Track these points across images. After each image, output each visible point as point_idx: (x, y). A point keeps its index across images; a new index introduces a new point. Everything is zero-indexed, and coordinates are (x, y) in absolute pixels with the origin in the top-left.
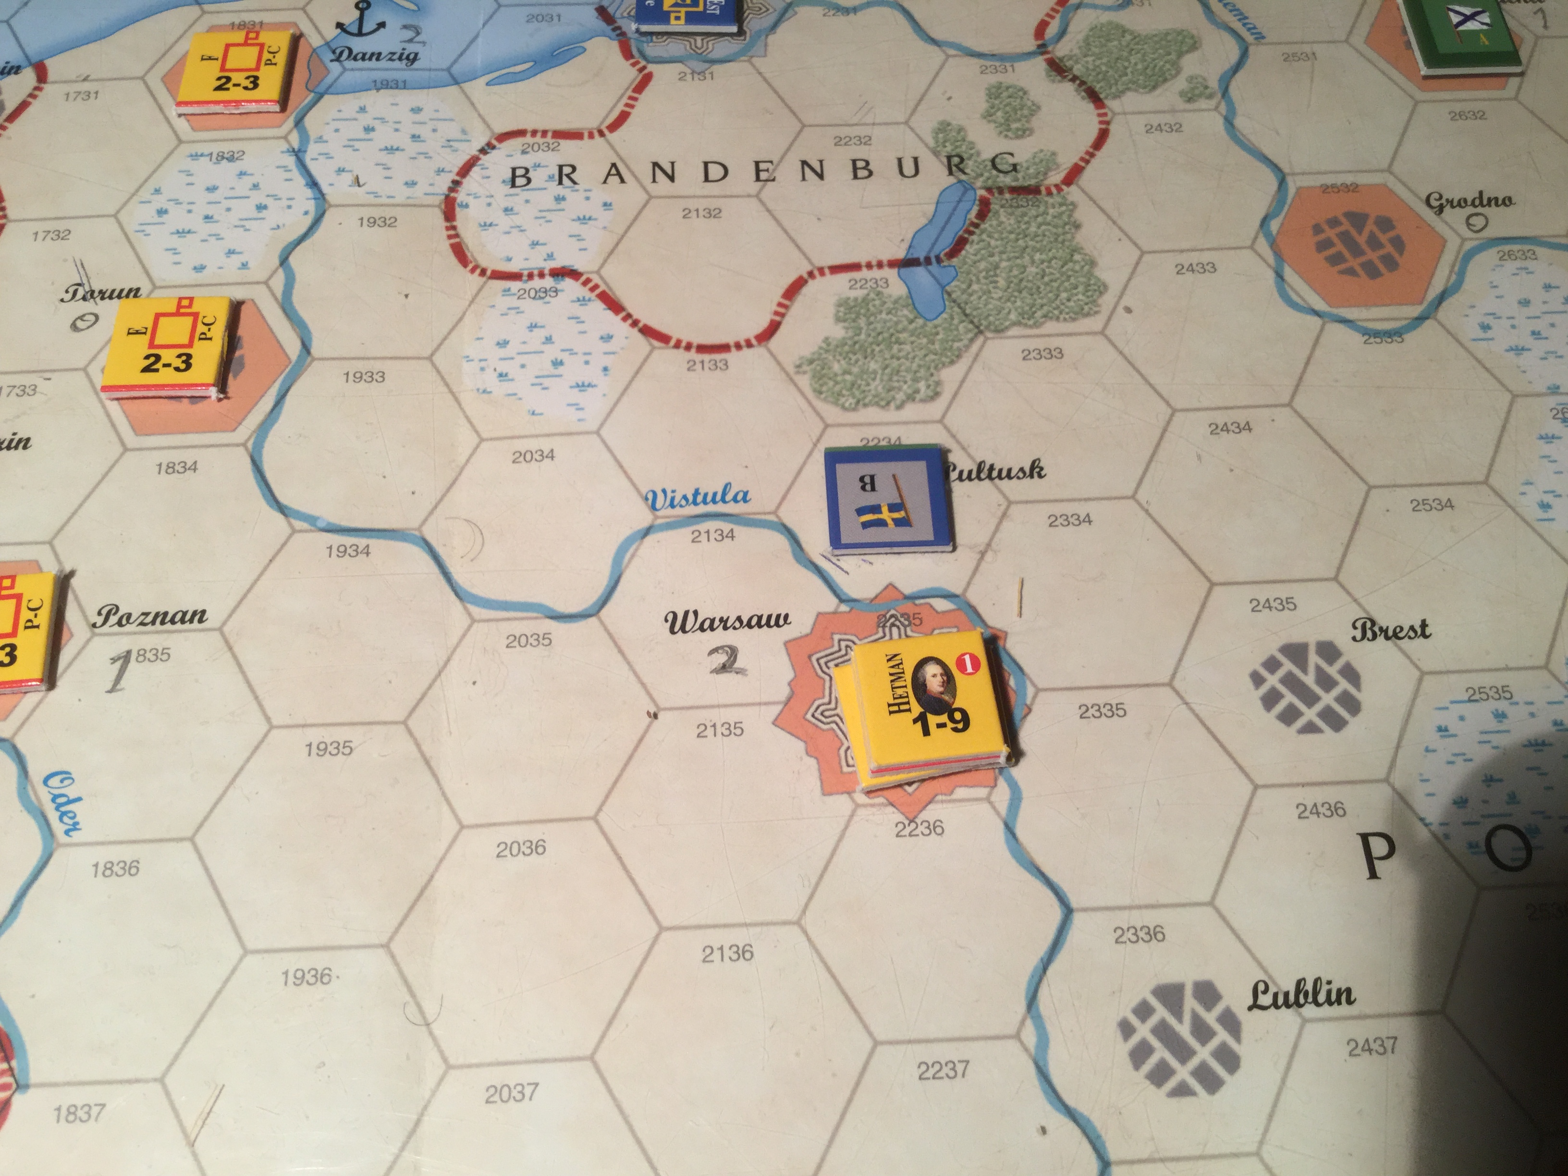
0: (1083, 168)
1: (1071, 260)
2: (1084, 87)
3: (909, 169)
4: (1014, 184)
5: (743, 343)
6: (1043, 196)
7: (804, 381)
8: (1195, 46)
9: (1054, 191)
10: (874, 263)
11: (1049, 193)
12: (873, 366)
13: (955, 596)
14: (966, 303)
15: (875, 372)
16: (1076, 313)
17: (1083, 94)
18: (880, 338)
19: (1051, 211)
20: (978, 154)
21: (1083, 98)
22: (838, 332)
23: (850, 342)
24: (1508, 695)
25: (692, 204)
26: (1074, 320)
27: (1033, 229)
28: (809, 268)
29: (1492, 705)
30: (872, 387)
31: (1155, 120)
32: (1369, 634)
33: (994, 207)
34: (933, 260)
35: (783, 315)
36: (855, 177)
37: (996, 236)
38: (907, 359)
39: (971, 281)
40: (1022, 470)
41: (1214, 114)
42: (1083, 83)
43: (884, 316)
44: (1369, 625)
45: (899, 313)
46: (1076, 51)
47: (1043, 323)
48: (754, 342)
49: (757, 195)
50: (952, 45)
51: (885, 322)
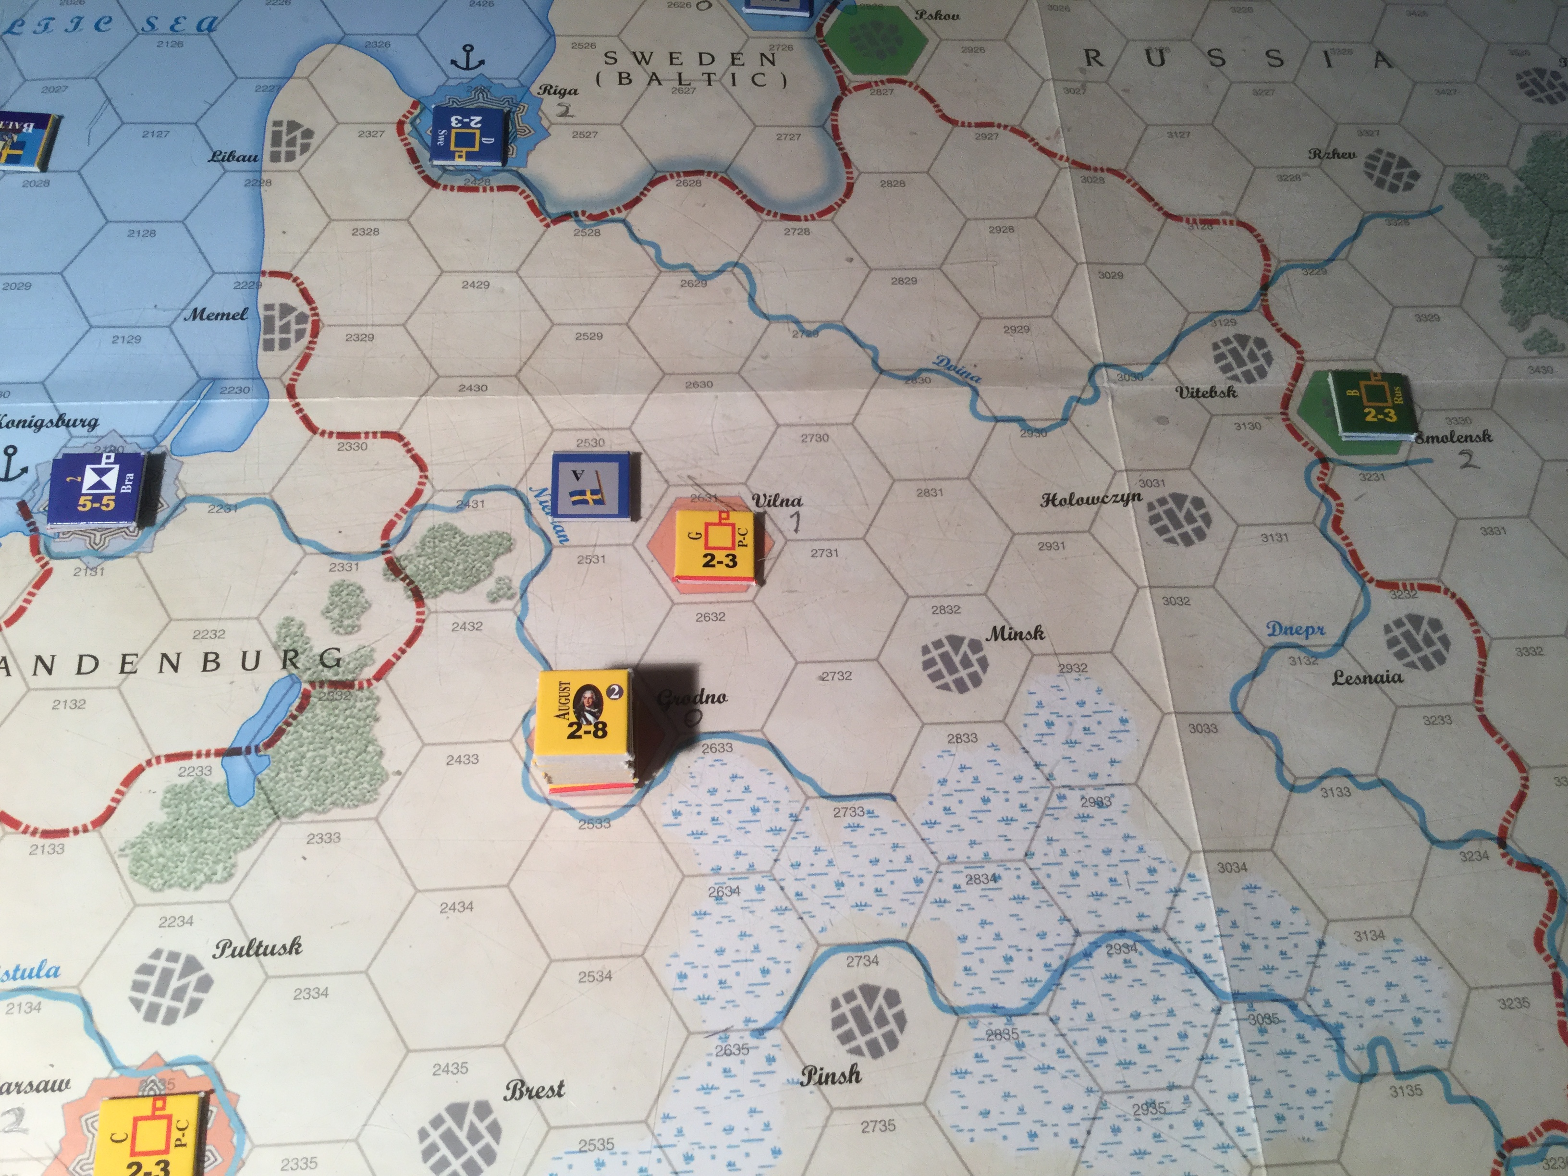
0: (394, 664)
1: (365, 751)
2: (412, 586)
3: (250, 663)
4: (335, 678)
5: (80, 829)
6: (355, 692)
7: (125, 864)
8: (509, 550)
9: (365, 685)
10: (204, 752)
11: (361, 688)
12: (184, 849)
13: (206, 1063)
14: (272, 790)
15: (184, 856)
16: (359, 801)
17: (410, 593)
18: (195, 823)
19: (358, 705)
20: (311, 649)
21: (408, 597)
22: (160, 817)
23: (169, 827)
24: (610, 1146)
25: (62, 696)
26: (357, 806)
27: (340, 722)
28: (149, 757)
29: (596, 1155)
30: (179, 869)
31: (461, 618)
32: (518, 1094)
33: (313, 700)
34: (253, 750)
35: (117, 801)
36: (205, 670)
37: (309, 727)
38: (213, 843)
39: (280, 769)
40: (284, 947)
41: (511, 614)
42: (412, 582)
43: (202, 802)
44: (519, 1086)
45: (215, 800)
46: (413, 551)
47: (329, 810)
48: (90, 827)
49: (118, 688)
50: (310, 543)
51: (202, 807)
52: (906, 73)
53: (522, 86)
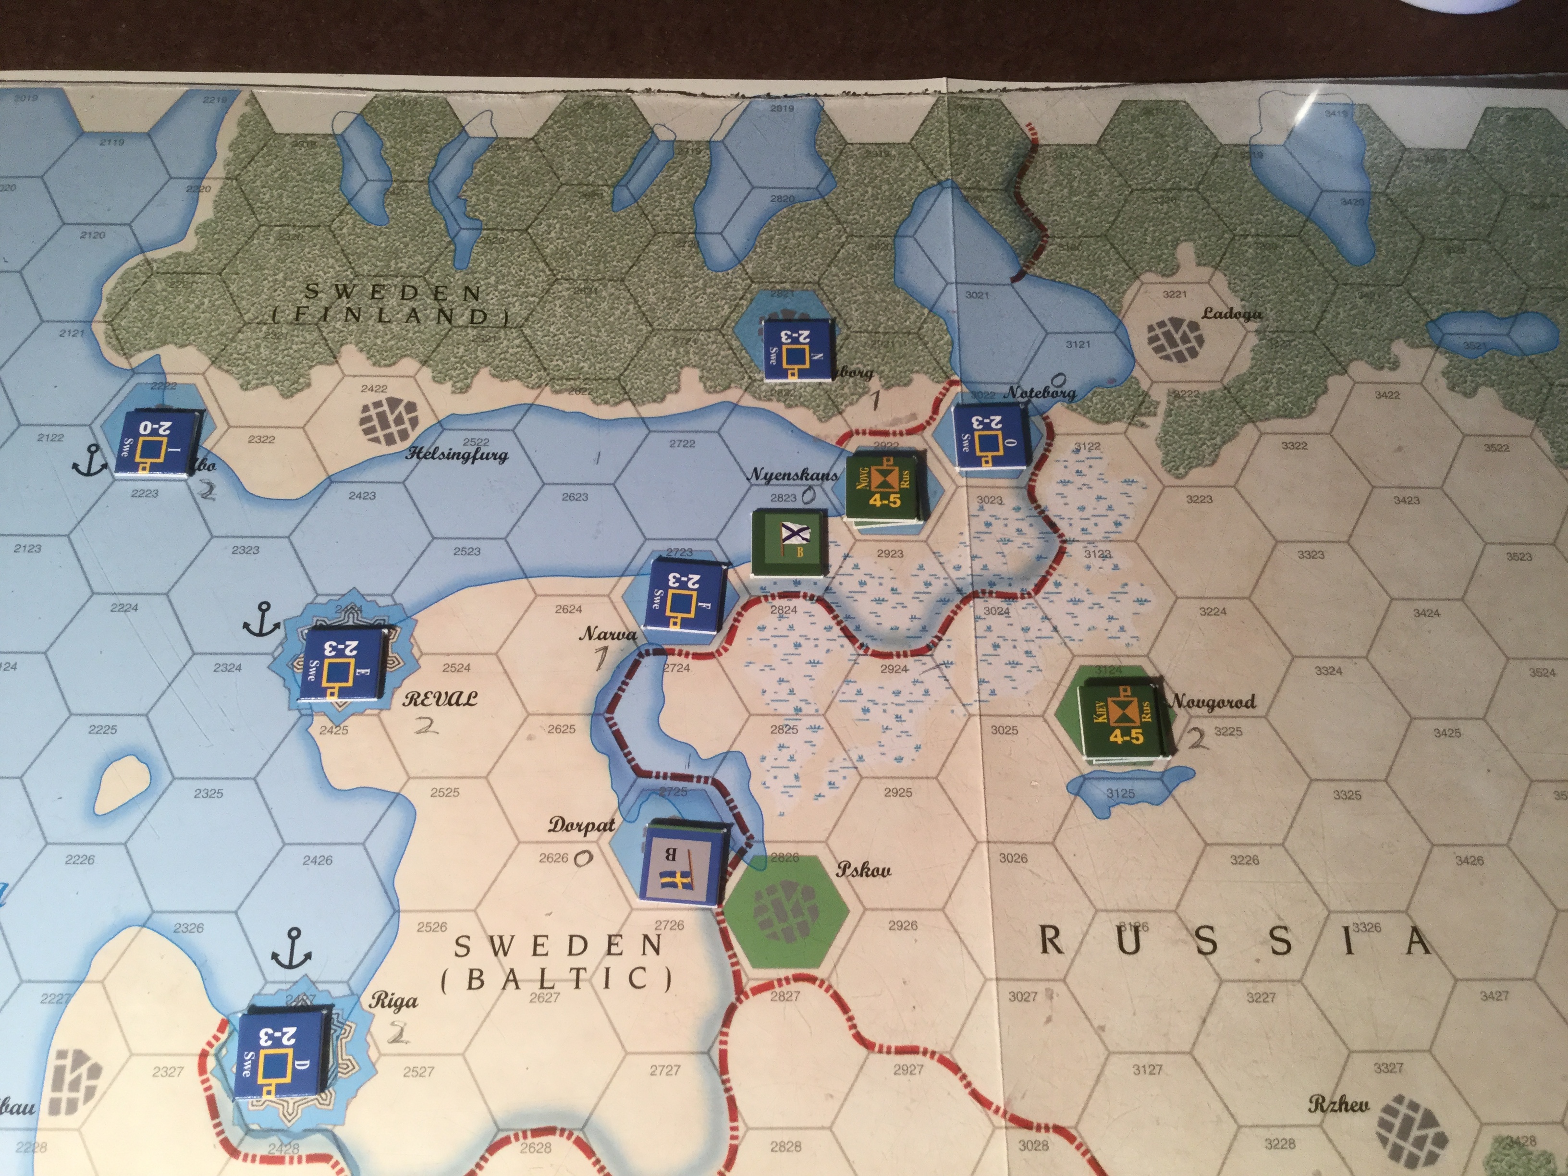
52: (817, 965)
53: (352, 994)
